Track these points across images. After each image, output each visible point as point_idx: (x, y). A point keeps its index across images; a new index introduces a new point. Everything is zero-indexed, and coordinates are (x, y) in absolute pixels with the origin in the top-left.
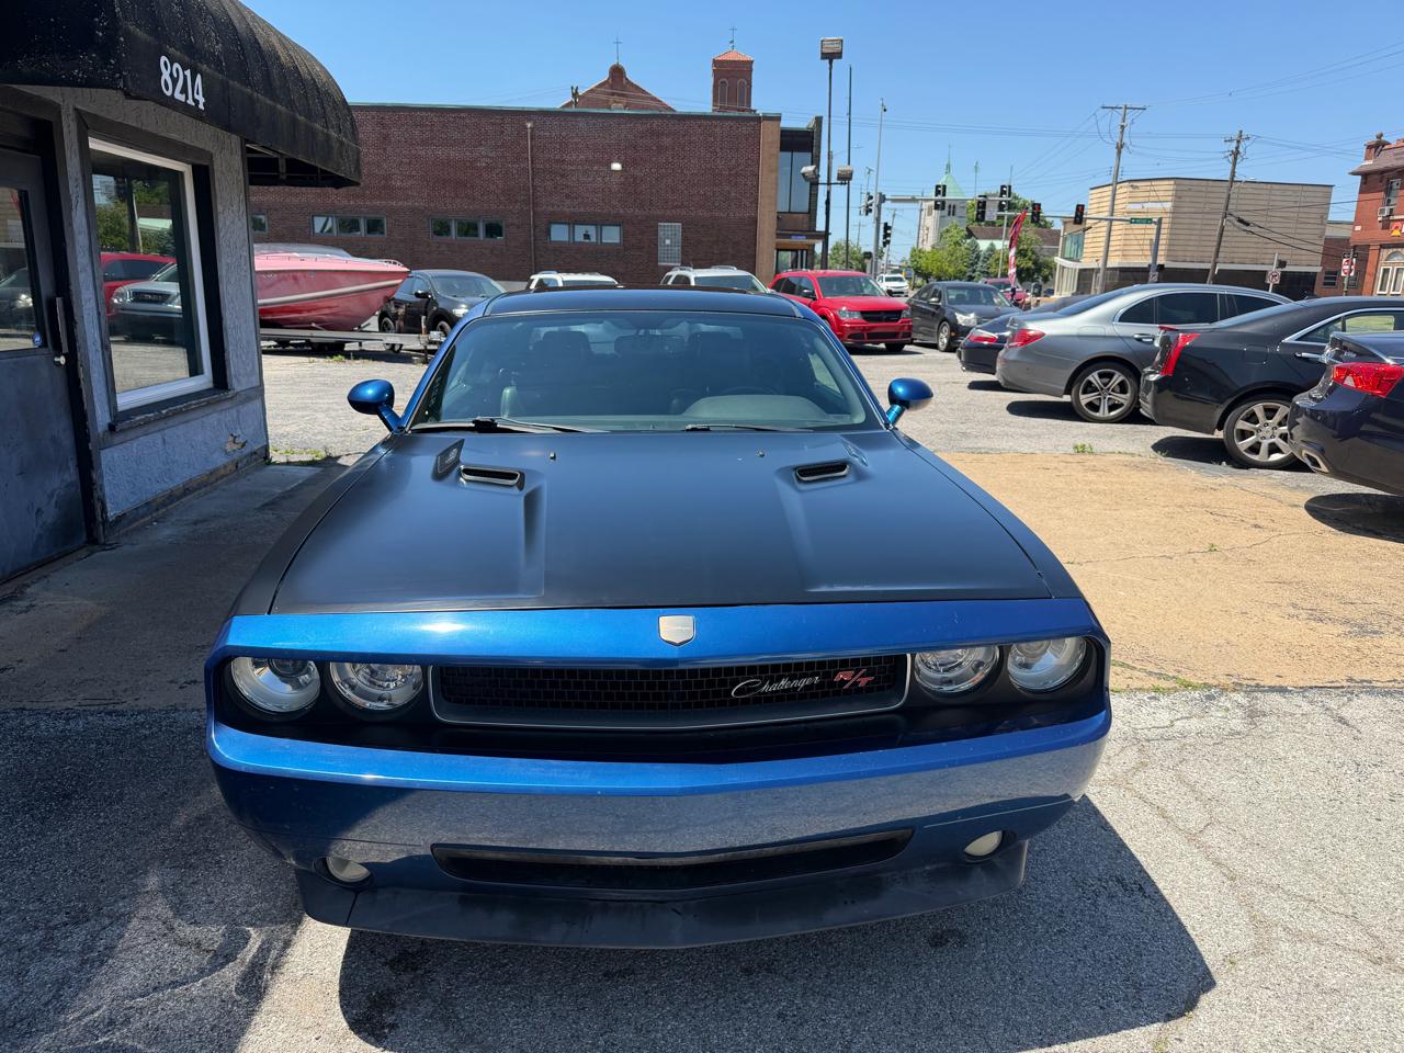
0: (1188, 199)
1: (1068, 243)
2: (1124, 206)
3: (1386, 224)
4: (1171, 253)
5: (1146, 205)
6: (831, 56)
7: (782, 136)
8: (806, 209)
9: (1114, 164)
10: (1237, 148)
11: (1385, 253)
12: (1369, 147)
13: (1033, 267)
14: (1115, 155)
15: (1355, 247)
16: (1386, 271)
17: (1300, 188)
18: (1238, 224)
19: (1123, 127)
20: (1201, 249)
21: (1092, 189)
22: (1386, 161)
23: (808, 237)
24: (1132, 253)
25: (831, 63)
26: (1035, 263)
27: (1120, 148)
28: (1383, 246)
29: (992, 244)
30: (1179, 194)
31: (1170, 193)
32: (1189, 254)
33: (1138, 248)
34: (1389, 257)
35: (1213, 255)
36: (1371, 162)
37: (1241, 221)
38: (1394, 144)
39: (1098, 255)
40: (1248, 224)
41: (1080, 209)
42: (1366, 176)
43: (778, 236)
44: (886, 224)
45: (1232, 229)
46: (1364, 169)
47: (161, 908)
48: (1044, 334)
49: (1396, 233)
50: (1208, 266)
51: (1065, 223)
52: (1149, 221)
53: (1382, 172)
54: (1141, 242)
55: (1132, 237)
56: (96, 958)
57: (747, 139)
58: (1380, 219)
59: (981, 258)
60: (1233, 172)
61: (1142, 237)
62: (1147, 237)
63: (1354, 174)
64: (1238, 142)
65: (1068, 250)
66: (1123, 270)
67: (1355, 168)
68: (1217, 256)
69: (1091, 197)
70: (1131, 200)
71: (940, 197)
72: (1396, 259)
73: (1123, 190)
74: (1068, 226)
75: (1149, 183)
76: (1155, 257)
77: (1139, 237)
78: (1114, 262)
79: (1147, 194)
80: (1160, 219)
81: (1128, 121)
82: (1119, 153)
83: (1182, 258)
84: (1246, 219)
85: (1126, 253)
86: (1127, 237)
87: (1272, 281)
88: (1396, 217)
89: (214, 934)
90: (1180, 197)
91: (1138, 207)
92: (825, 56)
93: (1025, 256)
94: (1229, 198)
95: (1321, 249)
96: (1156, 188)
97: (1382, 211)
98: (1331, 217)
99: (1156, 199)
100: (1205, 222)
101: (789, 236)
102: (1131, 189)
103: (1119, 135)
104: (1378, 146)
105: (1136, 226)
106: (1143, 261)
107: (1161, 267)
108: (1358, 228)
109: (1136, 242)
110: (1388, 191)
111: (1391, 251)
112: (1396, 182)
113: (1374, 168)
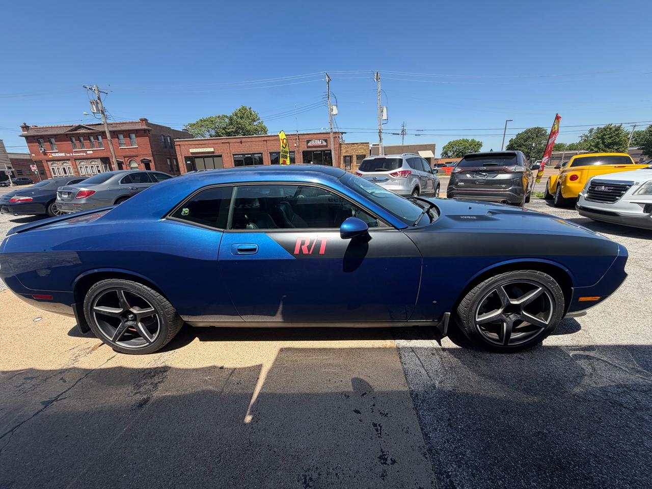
3: (45, 154)
12: (22, 127)
15: (35, 161)
22: (32, 133)
28: (47, 161)
34: (52, 164)
36: (26, 133)
38: (32, 128)
42: (26, 137)
46: (26, 135)
47: (586, 380)
48: (95, 192)
49: (50, 157)
53: (33, 136)
56: (625, 389)
58: (41, 152)
63: (21, 136)
67: (20, 134)
72: (55, 165)
88: (48, 152)
89: (582, 363)
95: (9, 162)
97: (41, 149)
98: (8, 152)
104: (26, 128)
108: (33, 155)
110: (40, 143)
111: (51, 162)
112: (41, 140)
113: (28, 135)
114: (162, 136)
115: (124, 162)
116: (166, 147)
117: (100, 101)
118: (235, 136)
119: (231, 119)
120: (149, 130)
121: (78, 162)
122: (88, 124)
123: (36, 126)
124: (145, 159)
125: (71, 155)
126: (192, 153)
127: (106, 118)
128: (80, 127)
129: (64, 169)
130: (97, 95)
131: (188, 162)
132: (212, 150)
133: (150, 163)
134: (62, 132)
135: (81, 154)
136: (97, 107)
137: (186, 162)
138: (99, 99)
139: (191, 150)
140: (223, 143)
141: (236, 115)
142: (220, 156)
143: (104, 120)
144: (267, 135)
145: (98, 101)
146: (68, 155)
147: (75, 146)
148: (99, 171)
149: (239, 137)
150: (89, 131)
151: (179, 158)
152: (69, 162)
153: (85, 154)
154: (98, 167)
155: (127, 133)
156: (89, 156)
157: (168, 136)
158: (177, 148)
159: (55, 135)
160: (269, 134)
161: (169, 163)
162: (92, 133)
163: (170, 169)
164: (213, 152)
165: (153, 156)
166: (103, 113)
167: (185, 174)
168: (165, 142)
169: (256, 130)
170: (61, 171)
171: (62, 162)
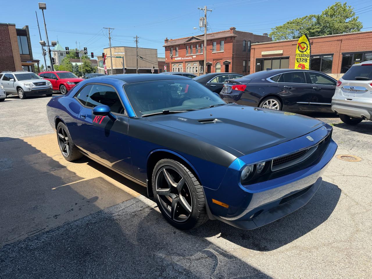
0: (128, 52)
1: (100, 63)
2: (113, 53)
3: (172, 58)
4: (127, 65)
5: (119, 53)
6: (43, 8)
7: (16, 31)
8: (28, 53)
9: (109, 43)
10: (137, 40)
11: (173, 64)
12: (165, 41)
13: (91, 69)
14: (109, 41)
15: (166, 63)
16: (174, 68)
17: (151, 50)
18: (140, 58)
19: (109, 33)
20: (133, 64)
21: (104, 49)
22: (169, 44)
23: (32, 62)
24: (118, 65)
25: (43, 10)
26: (91, 68)
27: (110, 38)
28: (172, 63)
29: (76, 64)
30: (126, 50)
31: (124, 50)
32: (131, 65)
33: (119, 64)
35: (136, 65)
36: (166, 44)
37: (141, 57)
38: (170, 40)
39: (109, 66)
40: (142, 58)
41: (103, 54)
42: (166, 47)
43: (22, 61)
44: (53, 58)
45: (139, 59)
46: (166, 46)
49: (174, 60)
50: (136, 68)
51: (98, 58)
52: (120, 57)
53: (169, 46)
54: (119, 63)
55: (117, 61)
57: (4, 31)
58: (170, 57)
59: (74, 67)
60: (137, 45)
61: (119, 61)
62: (120, 61)
63: (163, 47)
64: (137, 38)
65: (100, 65)
66: (116, 70)
67: (163, 45)
68: (137, 66)
69: (104, 51)
70: (115, 52)
71: (67, 51)
72: (175, 66)
73: (112, 49)
74: (99, 58)
75: (118, 48)
76: (124, 66)
77: (118, 61)
78: (114, 68)
79: (118, 50)
80: (123, 57)
81: (110, 32)
82: (110, 40)
83: (129, 67)
84: (142, 57)
85: (116, 65)
86: (116, 61)
87: (153, 71)
88: (173, 57)
90: (126, 51)
91: (117, 54)
92: (40, 8)
93: (88, 67)
94: (137, 52)
95: (157, 64)
96: (120, 49)
97: (170, 55)
98: (158, 57)
99: (121, 52)
100: (133, 58)
101: (26, 61)
102: (114, 49)
103: (109, 35)
104: (167, 41)
105: (118, 58)
106: (121, 68)
107: (126, 69)
108: (166, 59)
109: (118, 63)
110: (171, 51)
111: (174, 64)
112: (172, 49)
113: (167, 45)
114: (244, 41)
115: (212, 64)
116: (245, 51)
117: (206, 17)
118: (320, 35)
119: (318, 18)
120: (234, 37)
121: (187, 63)
122: (198, 35)
123: (171, 39)
124: (226, 61)
125: (184, 59)
126: (263, 56)
127: (207, 30)
128: (193, 38)
129: (179, 68)
130: (205, 13)
131: (258, 64)
132: (281, 52)
133: (229, 65)
134: (183, 43)
135: (189, 58)
136: (203, 23)
137: (256, 64)
138: (206, 16)
139: (264, 53)
140: (293, 45)
141: (326, 14)
142: (288, 58)
143: (205, 32)
144: (359, 32)
145: (205, 18)
146: (183, 59)
147: (187, 53)
148: (197, 71)
149: (323, 36)
150: (197, 41)
151: (252, 59)
152: (182, 64)
153: (191, 58)
154: (196, 67)
155: (219, 41)
156: (193, 60)
157: (249, 41)
158: (252, 51)
159: (179, 45)
160: (362, 31)
161: (244, 64)
162: (198, 42)
163: (244, 70)
164: (282, 54)
165: (233, 58)
166: (206, 27)
167: (253, 74)
168: (245, 46)
169: (346, 27)
170: (177, 70)
171: (179, 64)
